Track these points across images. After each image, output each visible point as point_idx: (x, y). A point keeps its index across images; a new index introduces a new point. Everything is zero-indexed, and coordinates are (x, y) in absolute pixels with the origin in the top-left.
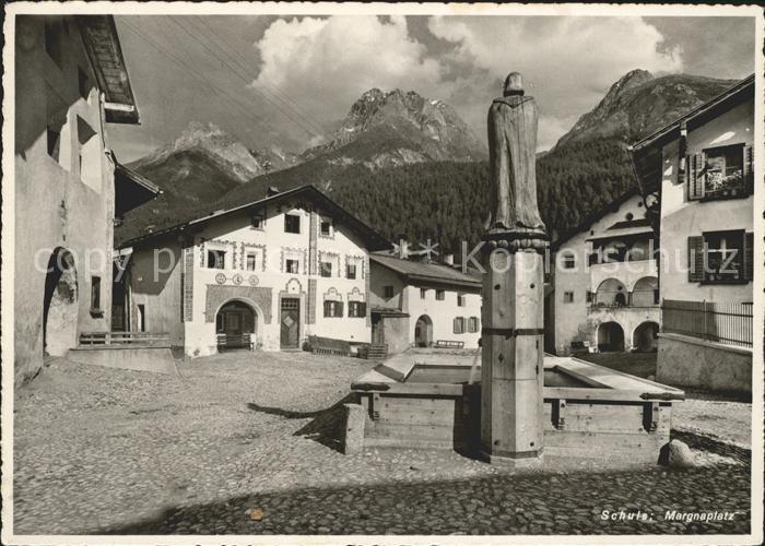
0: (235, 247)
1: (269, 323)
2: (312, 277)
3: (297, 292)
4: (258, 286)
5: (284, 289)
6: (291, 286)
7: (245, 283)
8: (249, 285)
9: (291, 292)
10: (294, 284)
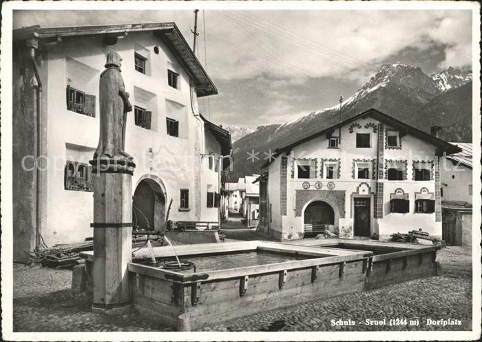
0: (317, 162)
1: (344, 217)
2: (380, 181)
3: (366, 193)
4: (335, 189)
5: (355, 191)
6: (361, 189)
7: (325, 188)
8: (327, 189)
9: (361, 193)
10: (364, 187)
